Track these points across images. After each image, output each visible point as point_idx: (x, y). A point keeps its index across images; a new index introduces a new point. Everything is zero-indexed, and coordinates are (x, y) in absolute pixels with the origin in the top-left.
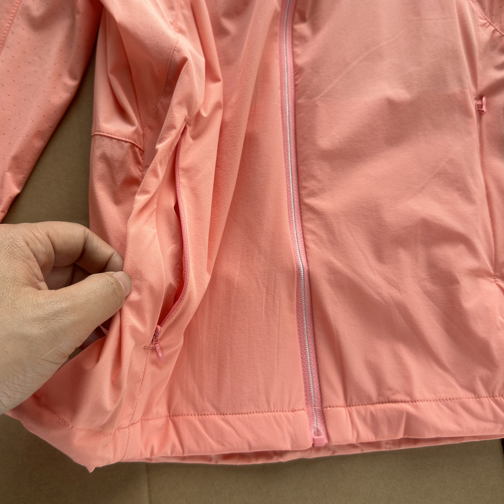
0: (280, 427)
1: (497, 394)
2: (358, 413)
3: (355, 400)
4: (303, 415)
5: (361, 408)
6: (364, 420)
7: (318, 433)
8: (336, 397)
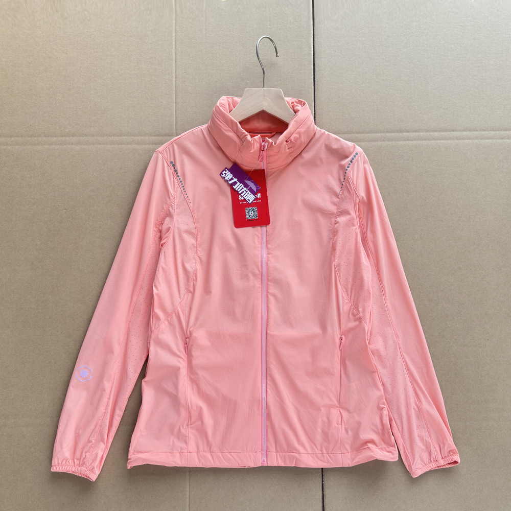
0: (250, 458)
1: (329, 452)
2: (280, 455)
3: (279, 450)
4: (259, 454)
5: (281, 453)
6: (281, 458)
7: (264, 461)
8: (272, 448)
